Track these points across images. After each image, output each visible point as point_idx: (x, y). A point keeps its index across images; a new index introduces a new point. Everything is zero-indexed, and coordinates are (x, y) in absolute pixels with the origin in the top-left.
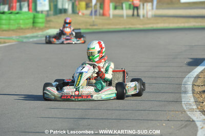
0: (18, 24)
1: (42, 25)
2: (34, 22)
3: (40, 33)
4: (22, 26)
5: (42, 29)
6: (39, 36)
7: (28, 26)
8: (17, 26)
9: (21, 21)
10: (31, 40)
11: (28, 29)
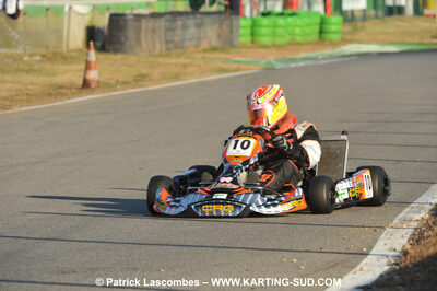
0: (291, 35)
1: (336, 37)
2: (321, 32)
3: (328, 51)
4: (298, 39)
5: (334, 44)
6: (320, 57)
7: (309, 39)
8: (288, 38)
9: (297, 30)
10: (293, 65)
11: (310, 43)
